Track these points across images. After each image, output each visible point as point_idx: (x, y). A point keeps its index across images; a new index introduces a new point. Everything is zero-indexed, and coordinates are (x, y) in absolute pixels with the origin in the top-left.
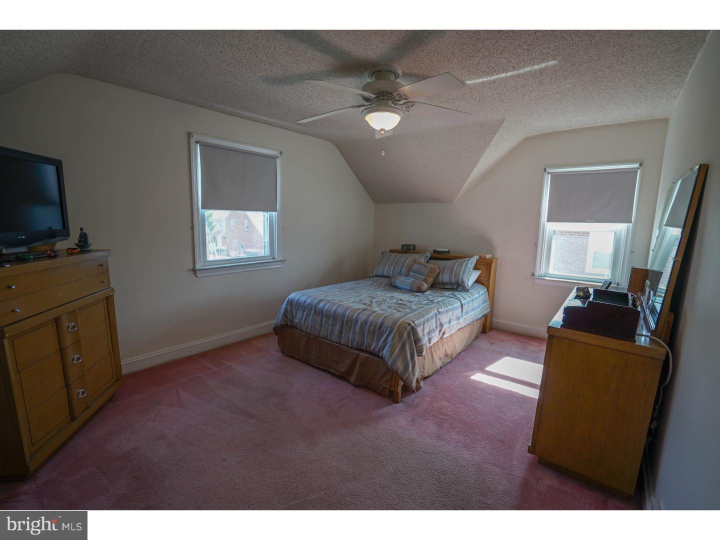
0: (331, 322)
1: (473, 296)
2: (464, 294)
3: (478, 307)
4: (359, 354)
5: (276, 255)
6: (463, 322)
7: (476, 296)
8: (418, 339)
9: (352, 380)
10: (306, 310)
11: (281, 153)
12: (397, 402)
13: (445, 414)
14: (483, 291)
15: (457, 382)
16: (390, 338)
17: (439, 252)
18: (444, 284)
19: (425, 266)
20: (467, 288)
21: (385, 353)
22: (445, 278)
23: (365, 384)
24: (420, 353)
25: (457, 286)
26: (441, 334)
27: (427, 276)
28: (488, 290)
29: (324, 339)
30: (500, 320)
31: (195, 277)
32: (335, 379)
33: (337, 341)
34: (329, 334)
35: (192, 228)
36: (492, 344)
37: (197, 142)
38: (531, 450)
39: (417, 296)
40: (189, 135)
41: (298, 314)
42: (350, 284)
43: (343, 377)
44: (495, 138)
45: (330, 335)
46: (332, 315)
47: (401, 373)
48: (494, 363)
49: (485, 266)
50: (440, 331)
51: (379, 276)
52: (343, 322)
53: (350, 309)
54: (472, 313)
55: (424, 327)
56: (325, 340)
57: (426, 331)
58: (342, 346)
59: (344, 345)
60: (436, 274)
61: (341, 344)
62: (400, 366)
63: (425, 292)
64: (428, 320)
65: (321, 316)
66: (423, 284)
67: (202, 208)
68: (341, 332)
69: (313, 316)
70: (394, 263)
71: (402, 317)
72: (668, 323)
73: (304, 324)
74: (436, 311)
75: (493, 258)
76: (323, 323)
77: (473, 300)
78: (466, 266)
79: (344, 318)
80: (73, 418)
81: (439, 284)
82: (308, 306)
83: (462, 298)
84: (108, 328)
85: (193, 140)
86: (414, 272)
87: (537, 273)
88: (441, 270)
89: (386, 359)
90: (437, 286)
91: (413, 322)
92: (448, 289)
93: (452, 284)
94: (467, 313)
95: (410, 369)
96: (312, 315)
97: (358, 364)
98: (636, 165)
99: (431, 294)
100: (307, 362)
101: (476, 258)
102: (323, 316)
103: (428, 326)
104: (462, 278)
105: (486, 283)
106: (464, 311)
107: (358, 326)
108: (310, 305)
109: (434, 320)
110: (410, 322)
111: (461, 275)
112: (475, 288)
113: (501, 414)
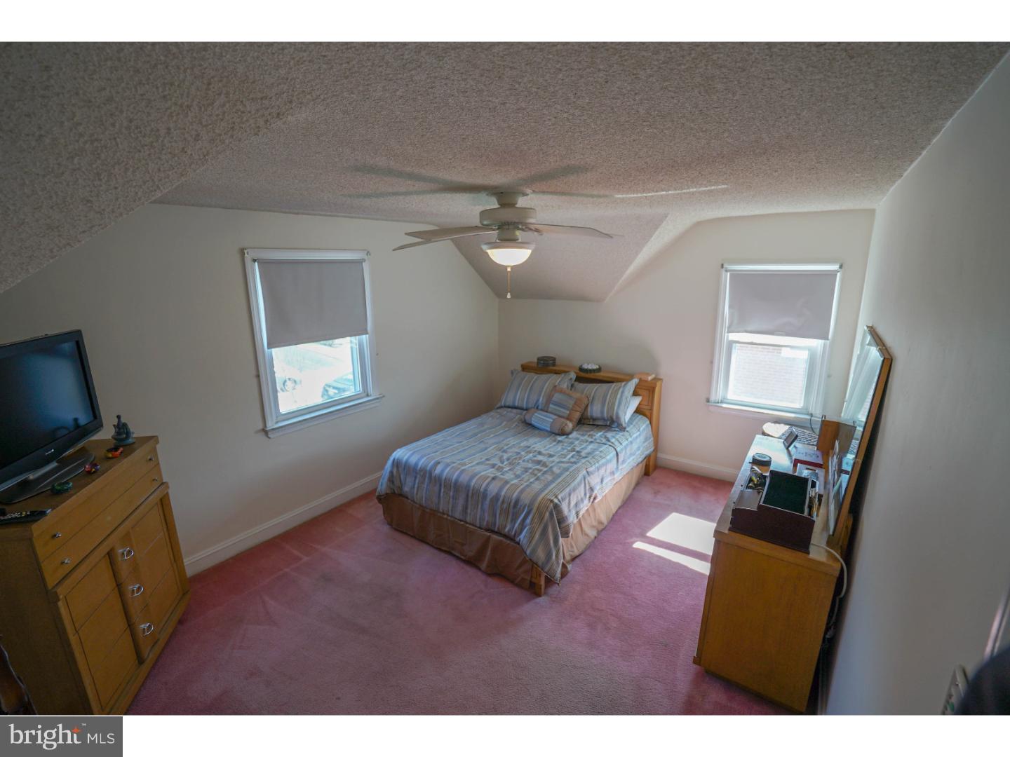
0: (451, 494)
1: (631, 437)
2: (619, 435)
3: (639, 448)
4: (490, 536)
5: (370, 391)
6: (618, 476)
7: (635, 436)
8: (563, 518)
9: (484, 566)
10: (418, 476)
11: (368, 253)
12: (539, 595)
13: (598, 609)
14: (644, 426)
15: (613, 558)
16: (528, 521)
17: (587, 371)
18: (594, 420)
19: (568, 395)
20: (624, 425)
21: (522, 537)
22: (595, 410)
23: (499, 572)
24: (566, 534)
25: (611, 424)
26: (592, 500)
27: (572, 409)
28: (651, 423)
29: (444, 514)
30: (667, 457)
31: (267, 439)
32: (462, 564)
33: (461, 518)
34: (450, 509)
35: (258, 376)
36: (656, 493)
37: (255, 261)
38: (697, 660)
39: (559, 441)
40: (242, 252)
41: (408, 480)
42: (470, 426)
43: (472, 562)
44: (657, 233)
45: (452, 510)
46: (452, 485)
47: (543, 564)
48: (659, 523)
49: (648, 390)
50: (590, 497)
51: (509, 407)
52: (467, 496)
53: (477, 477)
54: (631, 459)
55: (570, 499)
56: (445, 516)
57: (573, 504)
58: (468, 525)
59: (470, 524)
60: (583, 406)
61: (467, 523)
62: (540, 555)
63: (571, 433)
64: (574, 490)
65: (438, 485)
66: (566, 424)
67: (268, 348)
68: (465, 508)
69: (427, 486)
70: (528, 390)
71: (542, 490)
72: (847, 527)
73: (417, 494)
74: (585, 472)
75: (656, 379)
76: (442, 494)
77: (631, 442)
78: (621, 396)
79: (468, 491)
80: (141, 661)
81: (588, 419)
82: (421, 470)
83: (617, 443)
84: (166, 534)
85: (248, 258)
86: (555, 405)
87: (712, 398)
88: (590, 401)
89: (525, 547)
90: (585, 422)
91: (556, 497)
92: (598, 425)
93: (604, 420)
94: (624, 461)
95: (554, 557)
96: (426, 483)
97: (489, 549)
98: (836, 267)
99: (579, 436)
100: (423, 540)
101: (634, 382)
102: (440, 485)
103: (575, 497)
104: (617, 413)
105: (648, 413)
106: (620, 460)
107: (487, 502)
108: (423, 470)
109: (583, 485)
110: (552, 498)
111: (616, 408)
112: (634, 423)
113: (665, 604)
